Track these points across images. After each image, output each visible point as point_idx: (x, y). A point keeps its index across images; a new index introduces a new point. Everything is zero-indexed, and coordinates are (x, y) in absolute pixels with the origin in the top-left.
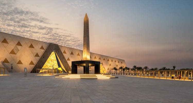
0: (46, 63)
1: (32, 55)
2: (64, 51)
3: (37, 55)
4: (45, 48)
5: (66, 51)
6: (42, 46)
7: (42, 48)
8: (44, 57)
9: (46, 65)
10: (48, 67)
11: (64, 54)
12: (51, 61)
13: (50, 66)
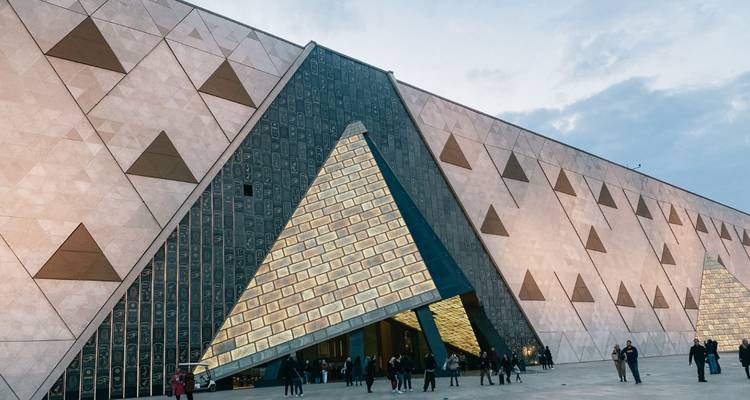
0: (276, 255)
1: (96, 148)
2: (445, 138)
3: (161, 159)
4: (262, 86)
5: (467, 148)
6: (226, 65)
7: (225, 83)
8: (248, 190)
9: (283, 272)
10: (296, 299)
11: (452, 172)
12: (339, 226)
13: (325, 290)
